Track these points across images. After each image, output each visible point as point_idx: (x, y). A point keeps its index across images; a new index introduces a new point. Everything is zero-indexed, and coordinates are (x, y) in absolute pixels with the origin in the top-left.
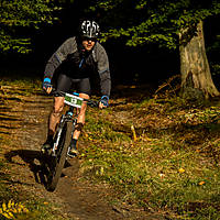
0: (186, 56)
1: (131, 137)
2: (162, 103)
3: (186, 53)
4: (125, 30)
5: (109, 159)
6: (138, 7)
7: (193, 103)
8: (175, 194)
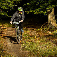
0: (49, 17)
1: (35, 38)
2: (43, 29)
3: (49, 16)
4: (34, 10)
5: (29, 44)
6: (37, 4)
7: (51, 29)
8: (45, 53)
